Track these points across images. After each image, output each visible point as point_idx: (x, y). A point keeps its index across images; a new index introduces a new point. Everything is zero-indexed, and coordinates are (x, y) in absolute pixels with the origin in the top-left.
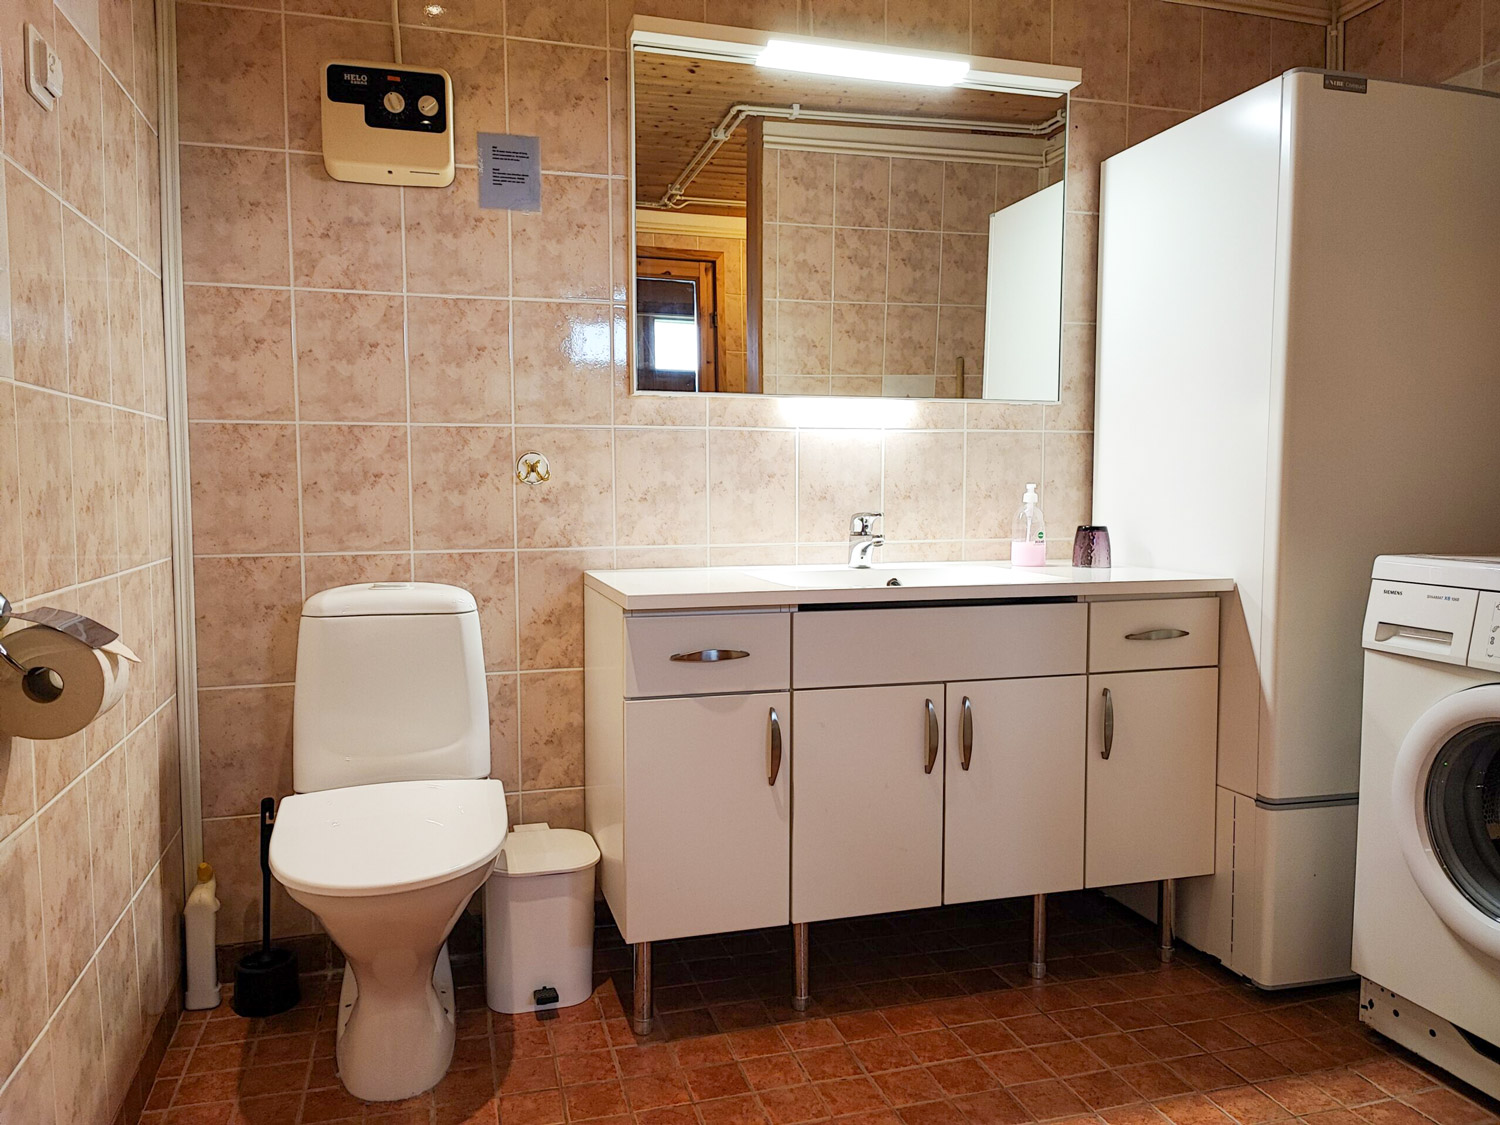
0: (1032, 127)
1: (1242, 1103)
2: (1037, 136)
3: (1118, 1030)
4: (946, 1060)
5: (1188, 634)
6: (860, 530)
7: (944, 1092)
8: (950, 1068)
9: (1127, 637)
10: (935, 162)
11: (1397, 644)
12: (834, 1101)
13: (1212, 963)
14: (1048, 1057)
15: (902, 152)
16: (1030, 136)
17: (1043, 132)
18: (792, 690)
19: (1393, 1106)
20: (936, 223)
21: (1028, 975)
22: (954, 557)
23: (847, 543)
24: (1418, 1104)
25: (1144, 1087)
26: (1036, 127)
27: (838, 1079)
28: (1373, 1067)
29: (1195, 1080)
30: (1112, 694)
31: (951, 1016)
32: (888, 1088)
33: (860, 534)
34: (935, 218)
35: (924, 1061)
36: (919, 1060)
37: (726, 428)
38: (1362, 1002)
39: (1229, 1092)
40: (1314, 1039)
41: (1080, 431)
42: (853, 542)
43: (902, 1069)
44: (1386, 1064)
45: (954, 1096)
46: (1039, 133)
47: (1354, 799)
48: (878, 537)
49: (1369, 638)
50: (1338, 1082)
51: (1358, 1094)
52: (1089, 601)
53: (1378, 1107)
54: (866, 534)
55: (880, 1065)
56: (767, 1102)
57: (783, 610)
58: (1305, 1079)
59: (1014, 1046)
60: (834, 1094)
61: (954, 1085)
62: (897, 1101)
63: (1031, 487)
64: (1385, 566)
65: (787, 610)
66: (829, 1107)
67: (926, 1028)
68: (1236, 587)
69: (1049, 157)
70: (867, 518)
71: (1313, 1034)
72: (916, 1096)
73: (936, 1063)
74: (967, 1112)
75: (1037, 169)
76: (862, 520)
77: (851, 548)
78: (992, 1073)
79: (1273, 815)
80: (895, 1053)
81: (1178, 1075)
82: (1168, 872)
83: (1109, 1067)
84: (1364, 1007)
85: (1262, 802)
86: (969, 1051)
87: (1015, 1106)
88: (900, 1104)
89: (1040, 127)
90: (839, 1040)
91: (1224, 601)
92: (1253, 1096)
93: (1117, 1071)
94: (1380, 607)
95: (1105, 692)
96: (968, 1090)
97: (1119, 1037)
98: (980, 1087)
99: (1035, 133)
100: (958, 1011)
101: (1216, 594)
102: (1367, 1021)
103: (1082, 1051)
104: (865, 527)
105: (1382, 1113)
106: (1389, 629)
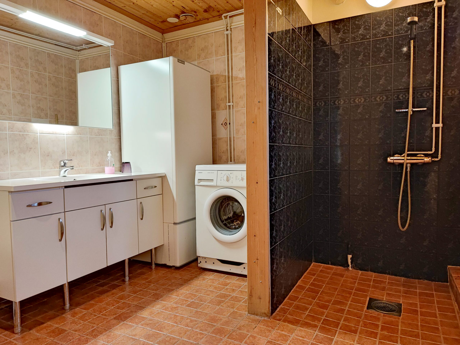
0: (74, 47)
1: (185, 288)
2: (75, 50)
3: (153, 285)
4: (117, 305)
5: (156, 187)
6: (63, 165)
7: (121, 311)
8: (119, 306)
9: (145, 189)
10: (44, 51)
11: (202, 183)
12: (94, 323)
13: (165, 266)
14: (141, 295)
15: (32, 46)
16: (73, 49)
17: (77, 49)
18: (65, 212)
19: (210, 279)
20: (45, 71)
21: (124, 281)
22: (87, 172)
23: (58, 169)
24: (214, 278)
25: (165, 292)
26: (76, 47)
27: (91, 319)
28: (204, 274)
29: (174, 288)
30: (143, 203)
31: (112, 296)
32: (107, 315)
33: (63, 166)
34: (45, 69)
35: (112, 307)
36: (110, 307)
37: (14, 133)
38: (198, 262)
39: (182, 287)
40: (191, 273)
41: (117, 137)
42: (60, 169)
43: (107, 311)
44: (205, 273)
45: (124, 310)
46: (76, 49)
47: (195, 218)
48: (72, 167)
49: (196, 183)
50: (199, 279)
51: (204, 279)
52: (136, 180)
53: (208, 280)
54: (65, 166)
55: (101, 312)
56: (76, 331)
57: (60, 188)
58: (193, 281)
59: (132, 296)
60: (93, 322)
61: (123, 308)
62: (111, 317)
63: (109, 152)
64: (198, 167)
65: (61, 188)
66: (94, 325)
67: (107, 300)
68: (166, 174)
69: (79, 57)
70: (66, 161)
71: (190, 272)
72: (116, 314)
73: (115, 306)
74: (130, 312)
75: (75, 60)
76: (64, 162)
77: (60, 171)
78: (130, 303)
79: (178, 226)
80: (103, 308)
81: (170, 288)
82: (152, 247)
83: (155, 292)
84: (199, 263)
85: (175, 224)
86: (121, 301)
87: (140, 306)
88: (112, 317)
89: (77, 48)
90: (85, 312)
91: (163, 178)
92: (186, 286)
93: (157, 292)
94: (198, 176)
95: (141, 203)
96: (127, 308)
97: (153, 286)
98: (129, 306)
99: (74, 49)
100: (113, 294)
101: (161, 177)
102: (200, 266)
103: (147, 291)
104: (65, 164)
105: (209, 281)
106: (200, 180)
